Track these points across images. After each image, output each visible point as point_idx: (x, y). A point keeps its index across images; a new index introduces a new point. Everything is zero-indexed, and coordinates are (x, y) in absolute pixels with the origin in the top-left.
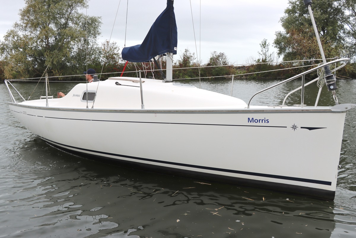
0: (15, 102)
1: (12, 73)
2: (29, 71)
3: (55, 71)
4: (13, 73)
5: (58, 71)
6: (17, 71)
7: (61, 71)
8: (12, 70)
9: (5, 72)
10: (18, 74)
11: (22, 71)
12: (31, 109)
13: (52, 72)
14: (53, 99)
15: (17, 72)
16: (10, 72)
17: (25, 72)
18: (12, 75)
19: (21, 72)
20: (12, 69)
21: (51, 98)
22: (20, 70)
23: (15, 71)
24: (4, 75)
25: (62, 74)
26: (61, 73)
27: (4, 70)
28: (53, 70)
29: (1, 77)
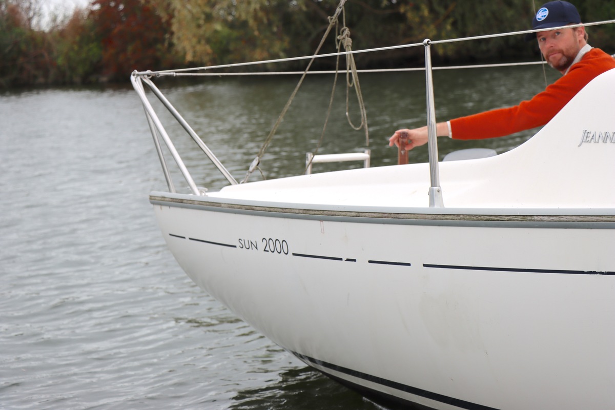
0: (195, 189)
1: (207, 30)
2: (287, 20)
3: (417, 8)
4: (216, 32)
5: (432, 10)
6: (230, 18)
7: (446, 7)
8: (209, 18)
9: (174, 28)
10: (235, 34)
11: (256, 18)
12: (325, 223)
13: (402, 18)
14: (368, 171)
15: (232, 25)
16: (199, 26)
17: (270, 24)
18: (208, 41)
19: (251, 22)
20: (207, 10)
21: (359, 164)
22: (248, 13)
23: (225, 22)
24: (171, 45)
25: (454, 24)
26: (448, 17)
27: (171, 16)
28: (408, 7)
29: (159, 54)
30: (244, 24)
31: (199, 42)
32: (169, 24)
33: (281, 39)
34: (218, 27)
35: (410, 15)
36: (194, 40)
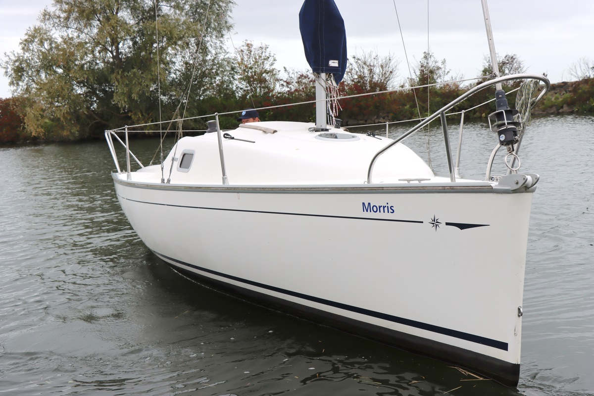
1: (41, 122)
2: (78, 118)
3: (136, 114)
4: (46, 123)
5: (142, 115)
6: (52, 117)
7: (148, 114)
8: (42, 117)
9: (26, 121)
10: (54, 124)
11: (64, 117)
13: (130, 118)
15: (53, 120)
16: (38, 120)
17: (71, 120)
18: (42, 127)
19: (62, 119)
20: (42, 113)
22: (61, 114)
23: (50, 119)
24: (24, 128)
25: (152, 121)
26: (149, 118)
27: (25, 115)
28: (132, 114)
29: (18, 132)
30: (59, 119)
31: (38, 127)
32: (24, 119)
33: (76, 127)
34: (47, 121)
35: (133, 117)
36: (36, 127)
